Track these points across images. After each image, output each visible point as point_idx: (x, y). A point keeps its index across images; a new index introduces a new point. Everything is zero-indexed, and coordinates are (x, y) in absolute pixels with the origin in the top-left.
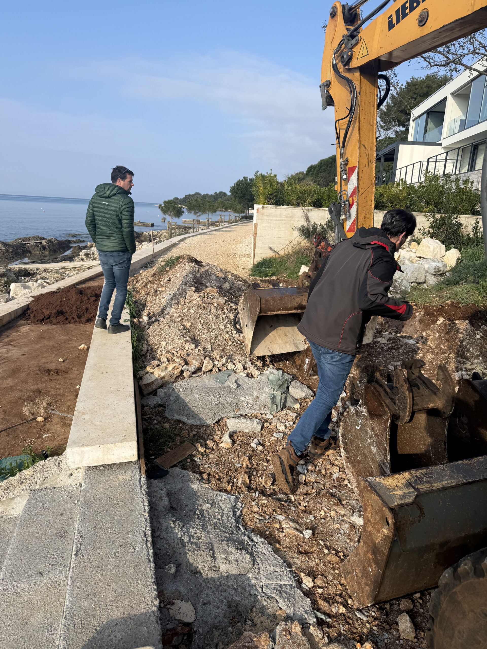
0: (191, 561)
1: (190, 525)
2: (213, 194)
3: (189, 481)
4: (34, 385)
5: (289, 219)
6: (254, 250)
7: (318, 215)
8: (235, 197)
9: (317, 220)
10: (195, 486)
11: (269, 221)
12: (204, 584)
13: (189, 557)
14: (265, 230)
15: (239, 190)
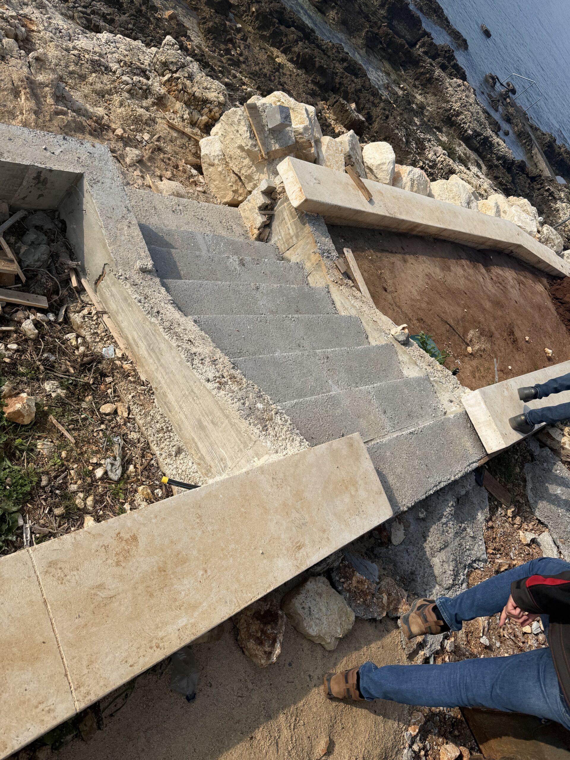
0: (431, 530)
1: (453, 521)
3: (482, 509)
4: (495, 327)
10: (480, 517)
12: (419, 546)
13: (433, 527)
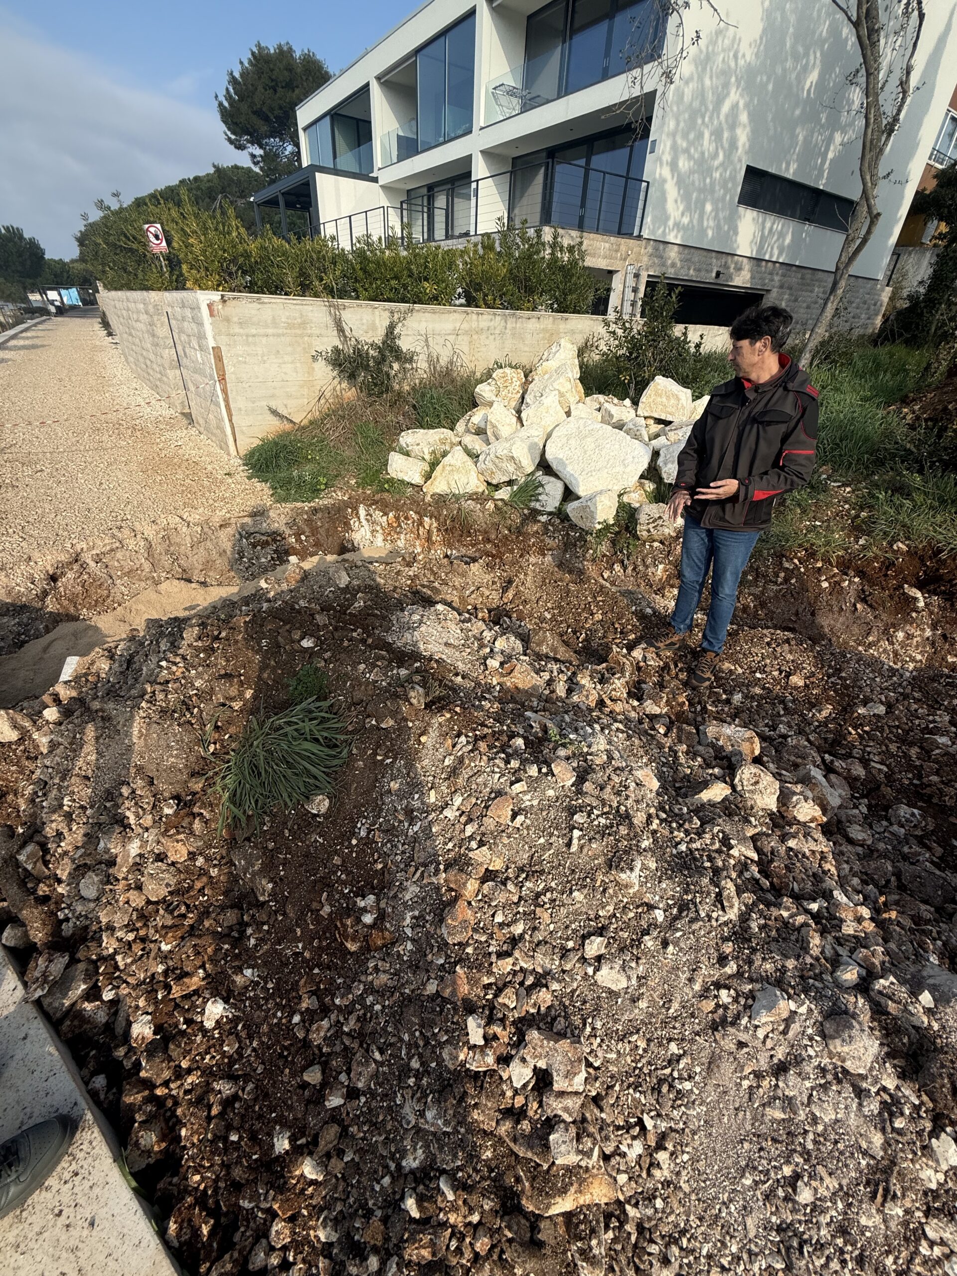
5: (298, 331)
6: (230, 421)
7: (360, 319)
9: (360, 332)
11: (250, 339)
14: (245, 363)
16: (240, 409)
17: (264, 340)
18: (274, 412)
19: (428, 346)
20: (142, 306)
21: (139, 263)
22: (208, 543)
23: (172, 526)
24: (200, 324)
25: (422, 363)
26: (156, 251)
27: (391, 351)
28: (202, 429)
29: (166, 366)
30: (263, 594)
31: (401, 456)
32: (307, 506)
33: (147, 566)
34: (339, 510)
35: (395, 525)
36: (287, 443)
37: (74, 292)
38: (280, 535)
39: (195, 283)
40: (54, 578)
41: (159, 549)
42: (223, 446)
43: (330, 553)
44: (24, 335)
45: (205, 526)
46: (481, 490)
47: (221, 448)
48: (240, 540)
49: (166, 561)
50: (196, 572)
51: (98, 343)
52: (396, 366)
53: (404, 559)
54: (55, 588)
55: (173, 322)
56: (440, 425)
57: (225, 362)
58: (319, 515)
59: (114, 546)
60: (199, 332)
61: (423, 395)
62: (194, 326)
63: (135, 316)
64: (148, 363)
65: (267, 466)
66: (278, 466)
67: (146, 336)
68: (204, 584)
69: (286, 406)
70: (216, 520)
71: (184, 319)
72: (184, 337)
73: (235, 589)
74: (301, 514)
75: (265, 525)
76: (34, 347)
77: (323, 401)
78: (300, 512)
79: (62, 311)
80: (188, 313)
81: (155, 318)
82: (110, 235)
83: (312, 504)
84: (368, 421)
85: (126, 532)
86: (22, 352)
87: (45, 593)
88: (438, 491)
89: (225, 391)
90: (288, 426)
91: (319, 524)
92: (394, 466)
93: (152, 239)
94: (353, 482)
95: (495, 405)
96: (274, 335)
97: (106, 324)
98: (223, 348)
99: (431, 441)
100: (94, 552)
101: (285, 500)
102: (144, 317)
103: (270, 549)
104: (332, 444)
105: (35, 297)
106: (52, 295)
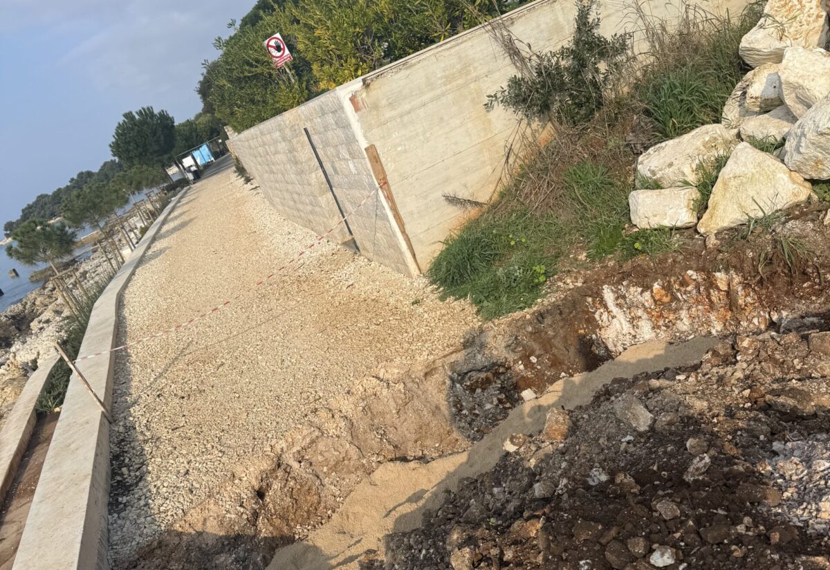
2: (69, 184)
5: (460, 81)
6: (403, 232)
7: (538, 26)
8: (130, 159)
9: (542, 43)
11: (406, 118)
14: (405, 151)
15: (129, 142)
16: (412, 213)
17: (421, 112)
18: (453, 200)
19: (642, 17)
20: (278, 134)
21: (265, 87)
22: (416, 402)
23: (370, 392)
24: (346, 126)
25: (640, 47)
26: (281, 63)
27: (590, 49)
28: (371, 255)
29: (316, 193)
30: (517, 463)
31: (649, 192)
32: (528, 313)
33: (353, 452)
34: (574, 304)
35: (666, 299)
36: (479, 235)
37: (204, 149)
38: (502, 365)
39: (329, 81)
40: (260, 494)
41: (362, 426)
42: (401, 267)
43: (576, 371)
44: (172, 215)
45: (407, 381)
46: (803, 197)
47: (399, 271)
48: (452, 387)
49: (373, 440)
50: (410, 444)
51: (238, 195)
52: (602, 66)
53: (715, 353)
54: (264, 506)
55: (315, 138)
56: (695, 123)
57: (383, 160)
58: (548, 320)
59: (314, 436)
60: (347, 137)
61: (656, 90)
62: (340, 132)
63: (272, 149)
64: (296, 196)
65: (461, 276)
66: (474, 270)
67: (288, 166)
68: (422, 459)
69: (465, 186)
70: (419, 370)
71: (326, 129)
72: (331, 150)
73: (463, 458)
74: (523, 327)
75: (479, 357)
76: (183, 225)
77: (511, 160)
78: (519, 325)
79: (198, 175)
80: (330, 119)
81: (294, 141)
82: (231, 70)
83: (535, 308)
84: (583, 162)
85: (323, 414)
86: (174, 235)
87: (256, 515)
88: (726, 224)
89: (390, 198)
90: (473, 212)
91: (551, 333)
92: (641, 211)
93: (275, 53)
94: (582, 257)
95: (788, 55)
96: (432, 100)
97: (241, 171)
98: (377, 145)
99: (690, 151)
100: (295, 450)
101: (497, 314)
102: (283, 146)
103: (493, 389)
104: (538, 214)
105: (173, 171)
106: (188, 161)
